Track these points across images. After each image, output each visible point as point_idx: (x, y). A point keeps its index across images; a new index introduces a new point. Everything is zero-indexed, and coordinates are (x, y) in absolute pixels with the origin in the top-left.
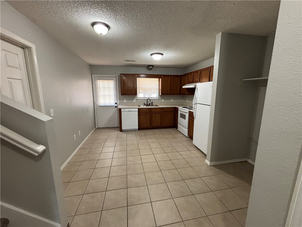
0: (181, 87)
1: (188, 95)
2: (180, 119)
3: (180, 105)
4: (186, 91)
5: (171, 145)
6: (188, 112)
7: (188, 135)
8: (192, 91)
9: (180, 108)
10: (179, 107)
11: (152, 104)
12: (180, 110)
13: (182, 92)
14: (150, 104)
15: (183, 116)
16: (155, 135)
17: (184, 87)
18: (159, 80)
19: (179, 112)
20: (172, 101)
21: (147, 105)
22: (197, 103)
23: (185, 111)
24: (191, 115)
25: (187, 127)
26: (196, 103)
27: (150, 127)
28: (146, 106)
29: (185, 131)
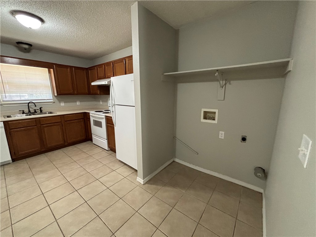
0: (89, 84)
1: (101, 95)
2: (94, 129)
3: (92, 109)
4: (97, 90)
5: (84, 172)
6: (104, 117)
7: (109, 147)
8: (105, 90)
9: (92, 113)
10: (90, 112)
11: (41, 111)
12: (91, 116)
13: (91, 92)
14: (35, 112)
15: (98, 124)
16: (54, 163)
17: (93, 84)
18: (49, 72)
19: (92, 119)
20: (78, 103)
21: (30, 113)
22: (116, 104)
23: (100, 116)
24: (109, 121)
25: (106, 137)
26: (114, 105)
27: (43, 150)
28: (26, 116)
29: (104, 143)
